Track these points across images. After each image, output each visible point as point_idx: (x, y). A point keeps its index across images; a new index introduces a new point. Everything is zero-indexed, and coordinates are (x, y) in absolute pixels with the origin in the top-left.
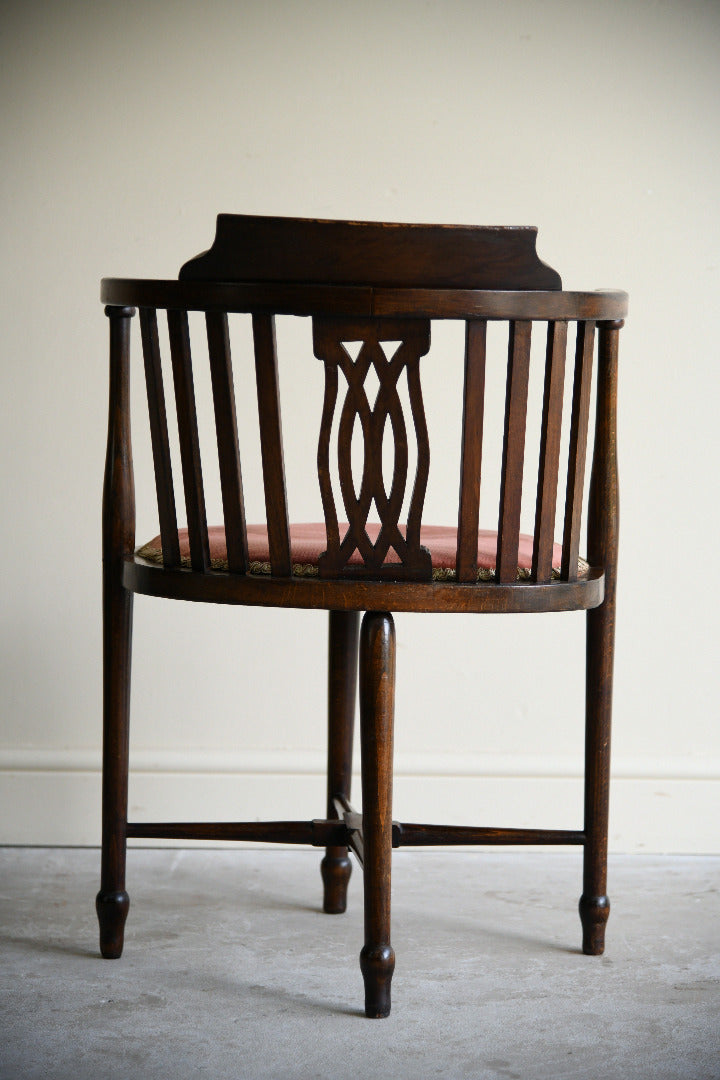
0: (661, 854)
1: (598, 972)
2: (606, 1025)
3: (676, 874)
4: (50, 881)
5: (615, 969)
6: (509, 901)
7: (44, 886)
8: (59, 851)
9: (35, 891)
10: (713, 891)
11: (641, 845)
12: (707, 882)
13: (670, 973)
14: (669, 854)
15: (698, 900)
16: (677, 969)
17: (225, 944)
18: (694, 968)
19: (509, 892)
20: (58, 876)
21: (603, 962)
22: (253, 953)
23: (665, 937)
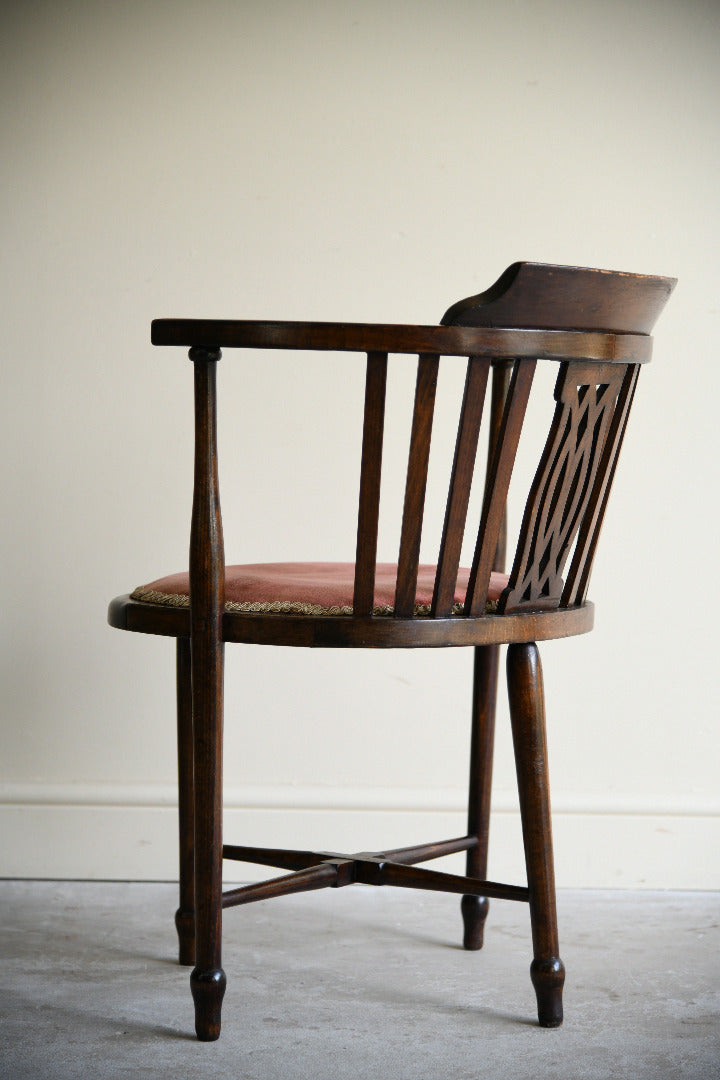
0: (662, 890)
1: (605, 1006)
2: (617, 1058)
3: (678, 910)
4: (59, 914)
5: (623, 1003)
6: (514, 936)
7: (54, 918)
8: (67, 884)
9: (45, 923)
10: (715, 926)
11: (643, 881)
12: (709, 917)
13: (677, 1008)
14: (670, 890)
15: (701, 936)
16: (684, 1003)
17: (236, 977)
18: (699, 1002)
19: (515, 927)
20: (67, 908)
21: (610, 996)
22: (264, 986)
23: (670, 972)
